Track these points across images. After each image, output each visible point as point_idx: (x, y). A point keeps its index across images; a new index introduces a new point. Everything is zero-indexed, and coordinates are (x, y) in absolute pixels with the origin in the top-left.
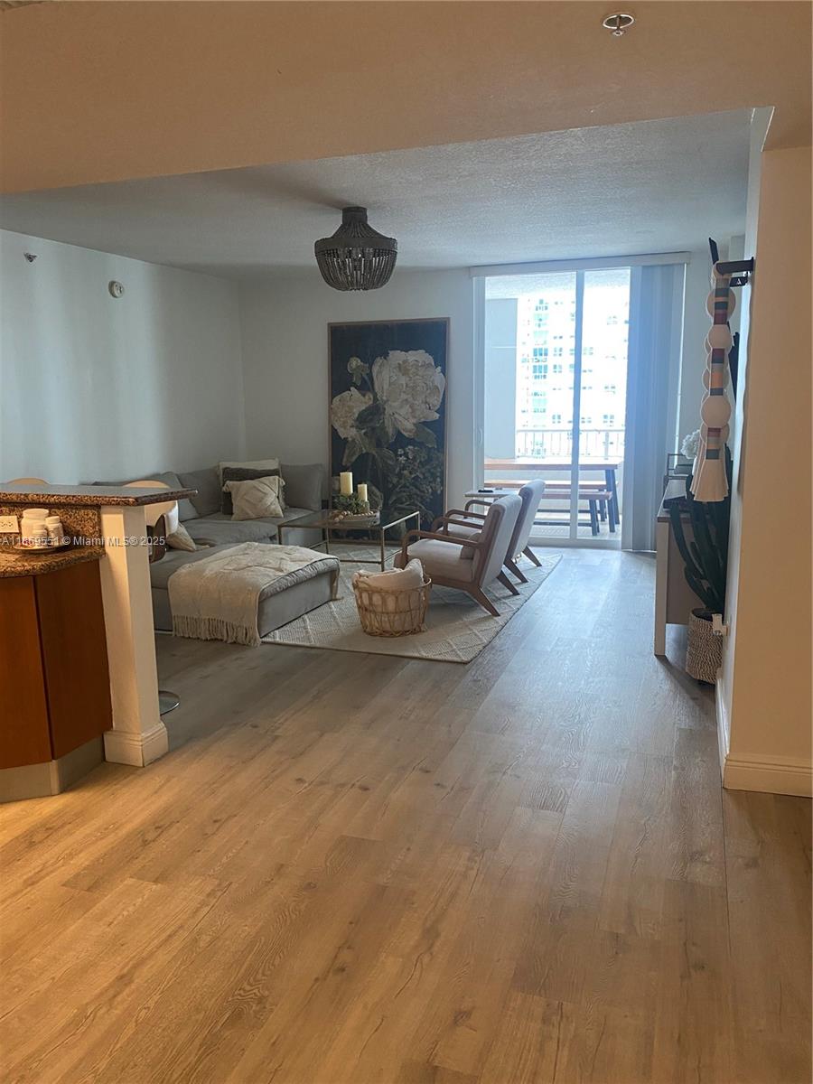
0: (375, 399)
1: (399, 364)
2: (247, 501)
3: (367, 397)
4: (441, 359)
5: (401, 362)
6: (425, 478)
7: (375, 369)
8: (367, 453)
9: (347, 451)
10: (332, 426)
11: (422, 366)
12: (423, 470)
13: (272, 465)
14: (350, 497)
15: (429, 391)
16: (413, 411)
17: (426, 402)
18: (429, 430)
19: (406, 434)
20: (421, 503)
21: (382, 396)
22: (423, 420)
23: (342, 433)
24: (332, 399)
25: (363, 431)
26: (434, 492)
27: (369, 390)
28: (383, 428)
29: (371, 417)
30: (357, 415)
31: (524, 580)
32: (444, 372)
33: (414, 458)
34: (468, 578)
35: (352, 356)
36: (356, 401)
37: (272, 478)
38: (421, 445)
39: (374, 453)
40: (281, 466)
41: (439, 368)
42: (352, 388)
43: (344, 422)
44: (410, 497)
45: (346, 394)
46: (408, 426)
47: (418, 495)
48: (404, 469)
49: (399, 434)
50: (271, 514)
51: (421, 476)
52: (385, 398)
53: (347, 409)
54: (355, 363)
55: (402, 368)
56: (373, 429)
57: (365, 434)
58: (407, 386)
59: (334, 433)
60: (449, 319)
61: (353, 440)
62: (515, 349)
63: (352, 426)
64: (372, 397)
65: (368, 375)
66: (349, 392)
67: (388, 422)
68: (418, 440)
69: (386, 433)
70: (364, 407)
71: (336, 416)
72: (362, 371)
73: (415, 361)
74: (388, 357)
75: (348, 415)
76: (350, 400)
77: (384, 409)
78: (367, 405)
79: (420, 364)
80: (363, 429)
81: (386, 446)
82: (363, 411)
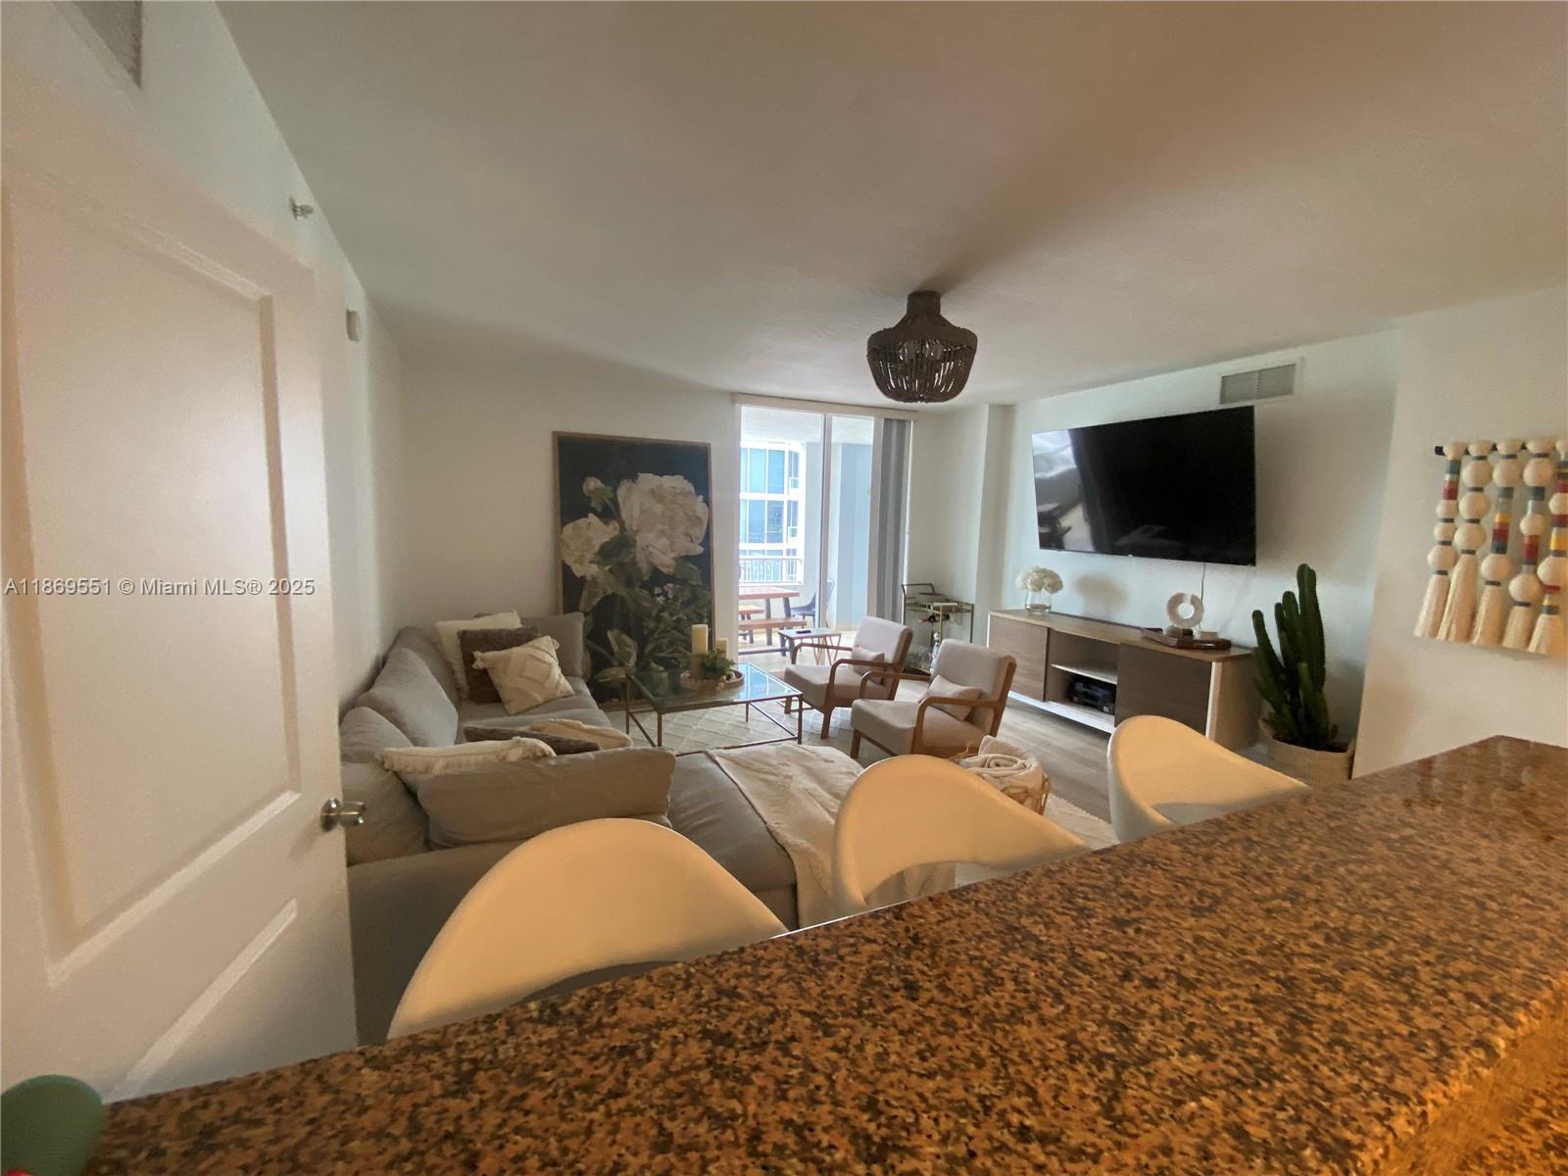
1: (652, 489)
3: (611, 526)
4: (702, 487)
6: (689, 620)
7: (621, 493)
8: (614, 594)
9: (585, 593)
10: (562, 561)
11: (680, 493)
12: (687, 609)
15: (690, 521)
16: (672, 543)
17: (687, 534)
18: (692, 566)
19: (665, 570)
21: (632, 525)
22: (683, 554)
23: (578, 570)
24: (561, 527)
25: (607, 568)
27: (614, 518)
28: (634, 564)
29: (616, 552)
30: (597, 549)
32: (707, 501)
33: (675, 599)
35: (589, 476)
36: (597, 531)
38: (684, 582)
39: (624, 594)
41: (701, 498)
42: (591, 515)
43: (582, 557)
44: (672, 643)
45: (582, 522)
46: (666, 561)
47: (681, 641)
48: (663, 609)
49: (655, 570)
51: (685, 618)
52: (635, 528)
53: (584, 541)
54: (593, 484)
55: (657, 495)
56: (621, 565)
57: (611, 571)
58: (663, 514)
59: (565, 570)
60: (708, 444)
61: (594, 579)
63: (591, 562)
64: (617, 526)
65: (610, 499)
66: (583, 519)
67: (640, 556)
68: (679, 577)
69: (639, 570)
70: (606, 539)
71: (570, 550)
72: (604, 494)
73: (672, 487)
74: (636, 481)
75: (586, 547)
76: (588, 529)
77: (635, 541)
78: (612, 536)
79: (678, 491)
80: (607, 565)
81: (638, 585)
82: (606, 542)
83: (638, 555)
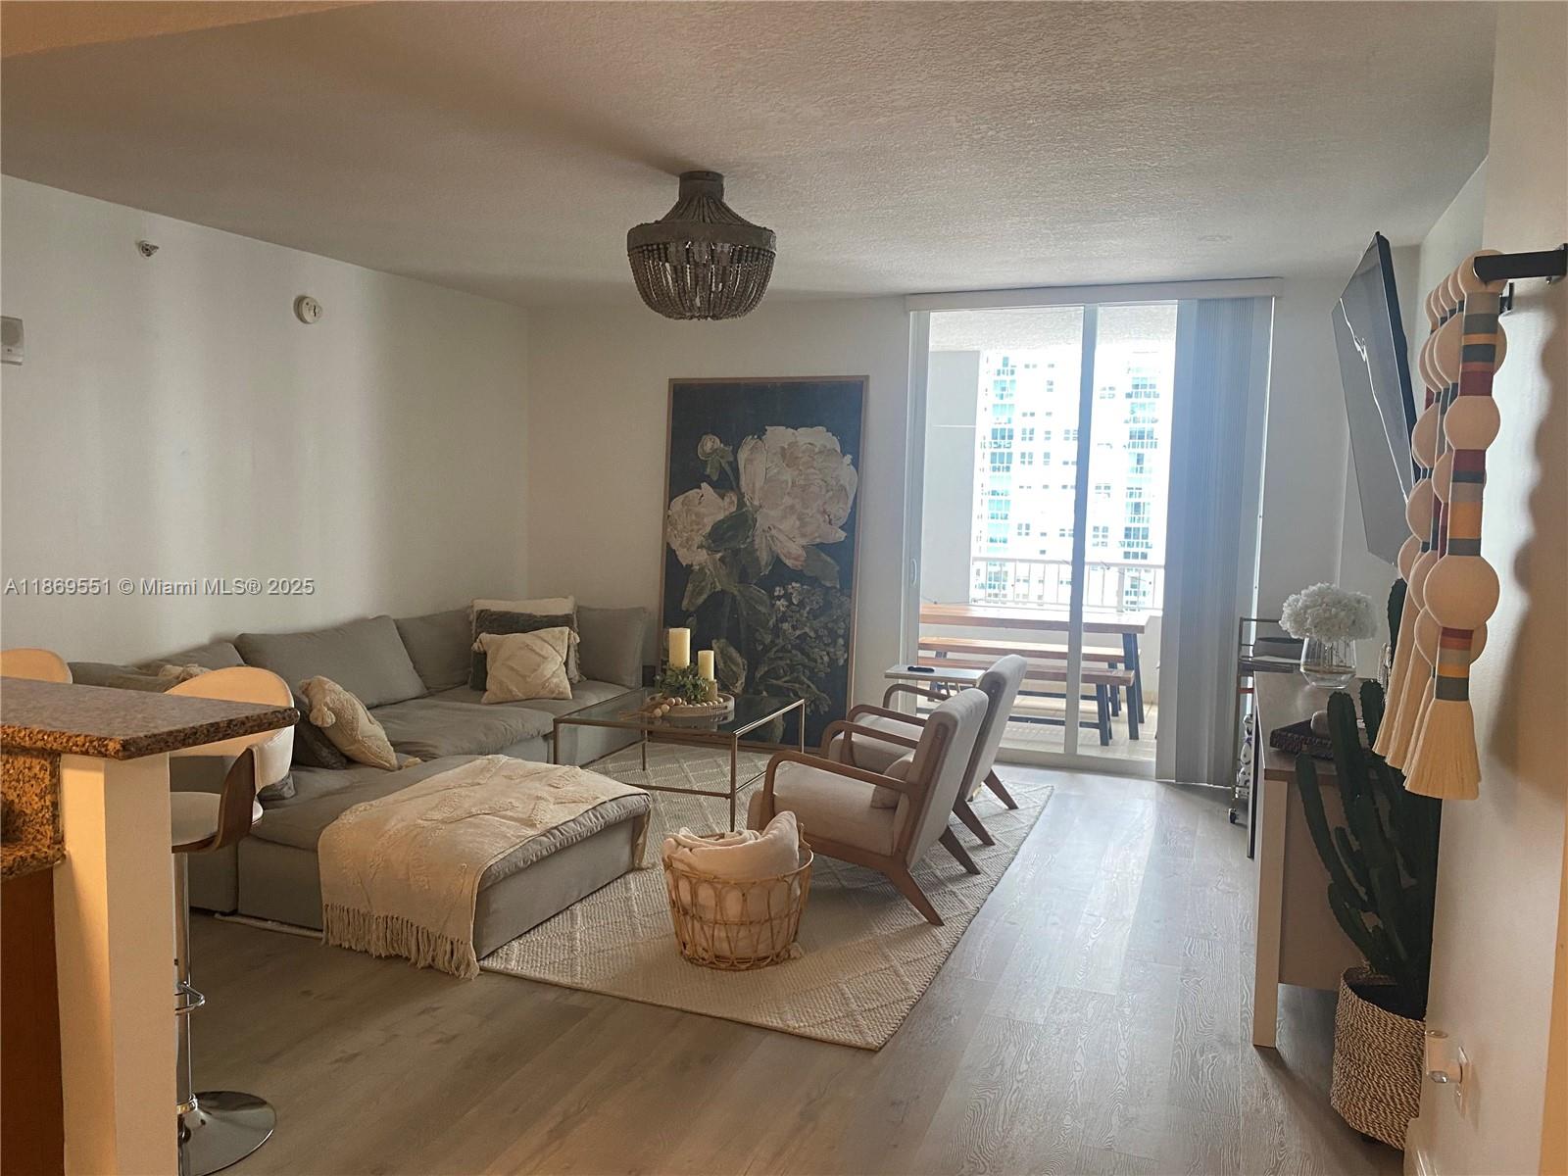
0: (741, 504)
1: (783, 448)
2: (512, 669)
3: (727, 499)
4: (852, 442)
5: (786, 447)
6: (818, 637)
7: (743, 455)
8: (723, 591)
9: (690, 587)
10: (668, 544)
11: (820, 452)
12: (816, 624)
13: (563, 607)
14: (684, 672)
15: (831, 493)
16: (803, 525)
17: (825, 512)
18: (829, 559)
19: (789, 562)
20: (809, 679)
21: (753, 499)
22: (818, 540)
23: (684, 557)
24: (671, 500)
25: (720, 554)
26: (833, 661)
27: (732, 489)
28: (751, 551)
29: (731, 534)
30: (708, 529)
31: (987, 841)
32: (855, 463)
33: (801, 604)
34: (886, 847)
35: (706, 433)
36: (709, 506)
37: (557, 629)
38: (814, 581)
39: (735, 592)
40: (579, 609)
41: (848, 458)
42: (704, 485)
43: (688, 540)
44: (792, 668)
45: (692, 493)
46: (792, 549)
47: (804, 666)
48: (783, 619)
49: (777, 562)
50: (553, 692)
51: (812, 634)
52: (756, 503)
53: (694, 518)
54: (710, 444)
55: (788, 456)
56: (736, 552)
57: (722, 560)
58: (793, 484)
59: (670, 555)
60: (867, 377)
61: (702, 569)
62: (974, 429)
63: (700, 547)
64: (735, 499)
65: (730, 463)
66: (698, 490)
67: (760, 542)
68: (809, 574)
69: (757, 560)
70: (720, 516)
71: (676, 529)
72: (722, 457)
73: (810, 444)
74: (764, 437)
75: (695, 527)
76: (700, 503)
77: (755, 521)
78: (727, 513)
79: (817, 450)
80: (719, 551)
81: (754, 582)
82: (719, 521)
83: (757, 540)
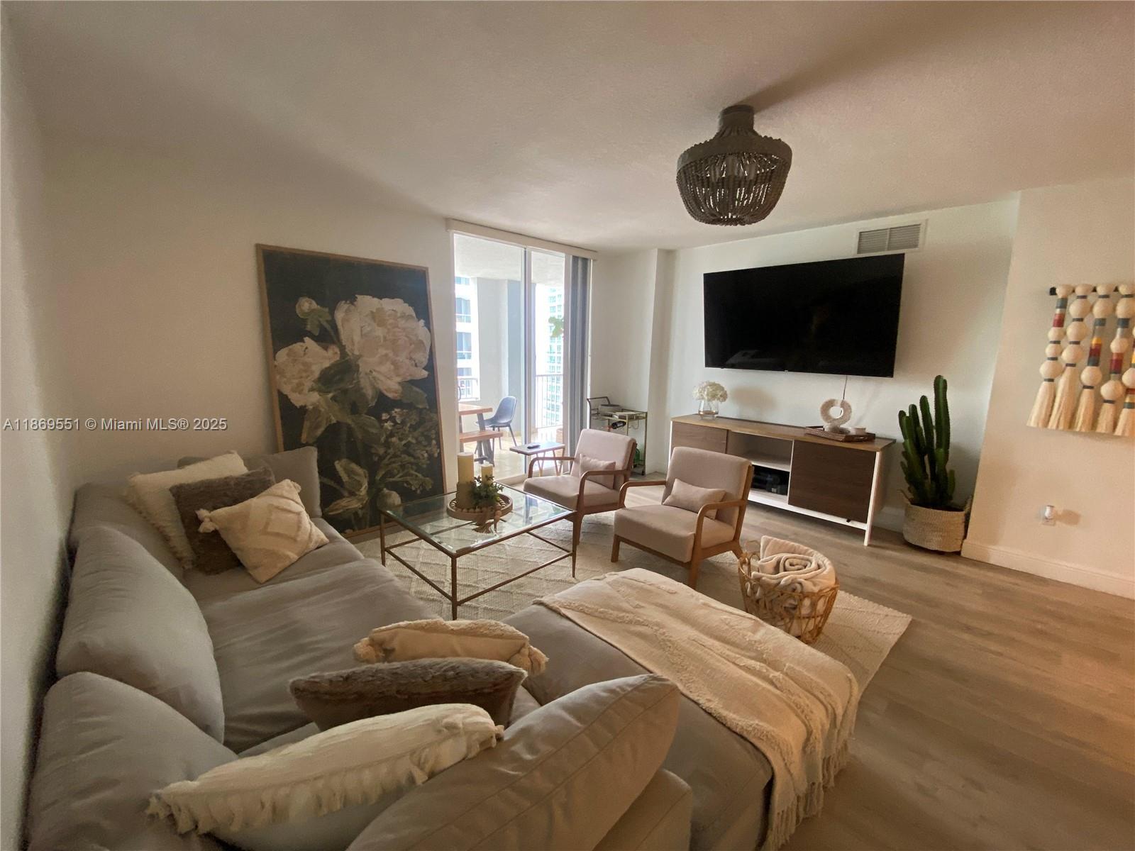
1: (372, 312)
3: (330, 351)
4: (422, 309)
5: (374, 311)
6: (419, 443)
7: (339, 315)
8: (338, 422)
9: (307, 424)
10: (281, 391)
11: (401, 317)
12: (416, 434)
15: (413, 346)
16: (396, 368)
17: (411, 359)
18: (417, 390)
19: (390, 395)
21: (354, 348)
22: (409, 378)
23: (297, 400)
24: (275, 352)
25: (330, 395)
26: (431, 456)
27: (334, 343)
28: (358, 390)
29: (340, 377)
30: (317, 374)
32: (428, 325)
33: (403, 423)
35: (302, 296)
36: (317, 357)
38: (410, 406)
39: (349, 421)
41: (422, 322)
42: (307, 339)
43: (300, 385)
44: (403, 466)
45: (297, 347)
46: (391, 386)
47: (412, 464)
48: (391, 435)
49: (381, 396)
51: (414, 441)
52: (357, 353)
53: (301, 367)
54: (306, 305)
55: (377, 317)
56: (345, 392)
57: (334, 398)
58: (385, 338)
59: (281, 399)
60: (427, 269)
61: (316, 408)
63: (312, 390)
64: (337, 350)
65: (329, 322)
66: (301, 344)
67: (365, 383)
68: (405, 401)
69: (363, 396)
70: (327, 364)
71: (285, 377)
72: (321, 317)
73: (393, 310)
74: (355, 303)
75: (304, 375)
76: (305, 354)
77: (358, 366)
78: (332, 361)
79: (399, 315)
80: (330, 392)
81: (365, 411)
82: (326, 368)
83: (362, 381)
